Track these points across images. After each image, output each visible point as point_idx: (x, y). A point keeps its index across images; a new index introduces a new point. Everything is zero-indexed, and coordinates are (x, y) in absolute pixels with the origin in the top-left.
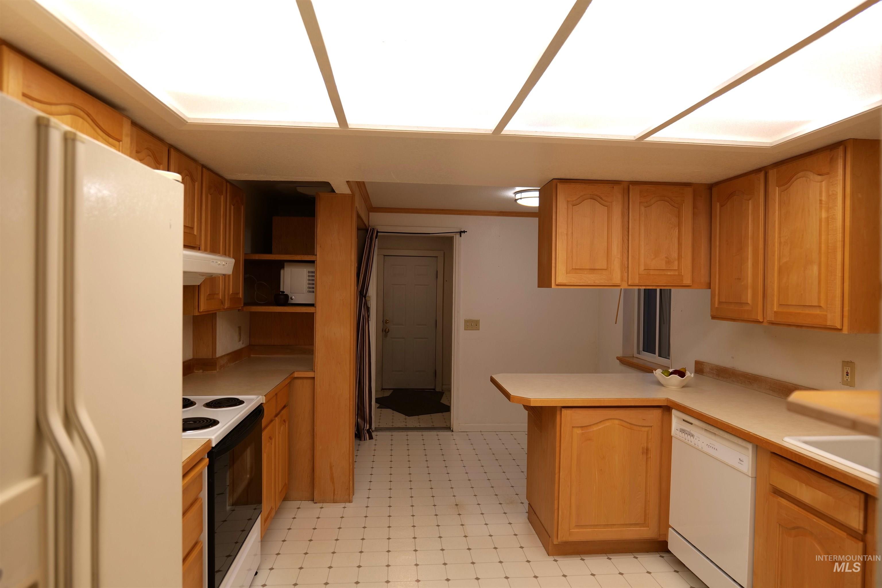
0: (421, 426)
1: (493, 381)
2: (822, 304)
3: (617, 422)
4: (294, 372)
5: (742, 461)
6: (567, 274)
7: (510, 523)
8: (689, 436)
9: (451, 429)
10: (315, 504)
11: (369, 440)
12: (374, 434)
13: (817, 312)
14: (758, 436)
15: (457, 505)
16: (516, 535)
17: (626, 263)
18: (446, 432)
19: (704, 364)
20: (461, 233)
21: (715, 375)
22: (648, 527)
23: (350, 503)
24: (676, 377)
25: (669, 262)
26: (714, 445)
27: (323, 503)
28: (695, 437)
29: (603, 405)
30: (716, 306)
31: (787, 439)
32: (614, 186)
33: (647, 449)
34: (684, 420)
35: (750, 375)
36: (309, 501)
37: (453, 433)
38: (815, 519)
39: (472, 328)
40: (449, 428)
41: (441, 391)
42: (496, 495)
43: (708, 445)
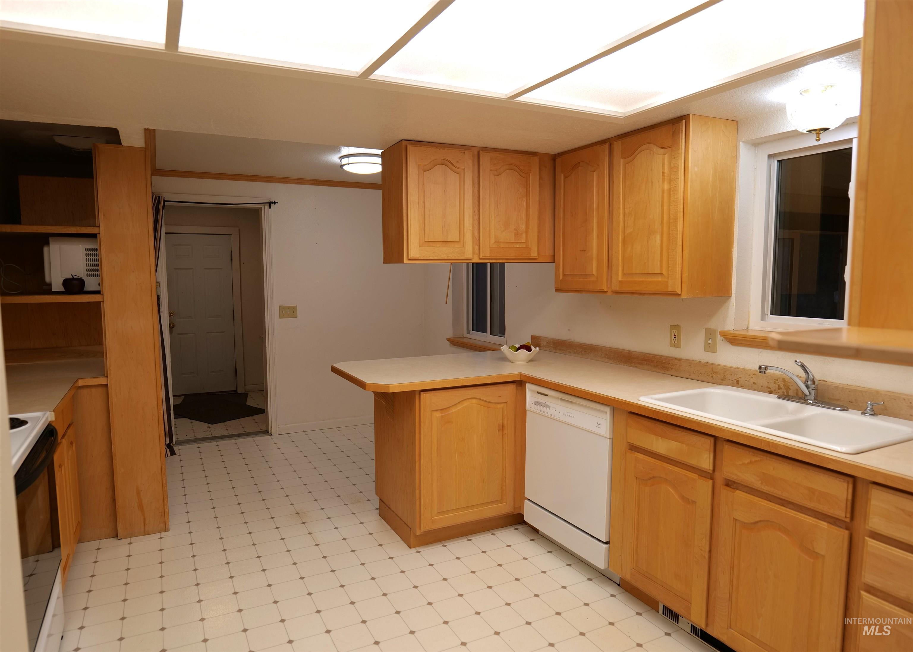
0: (230, 434)
1: (335, 370)
2: (664, 272)
3: (474, 401)
4: (77, 380)
5: (600, 425)
6: (419, 247)
7: (362, 523)
8: (545, 408)
9: (270, 433)
10: (120, 540)
11: (171, 456)
12: (176, 448)
13: (659, 279)
14: (617, 399)
15: (298, 513)
16: (371, 534)
17: (477, 235)
18: (264, 436)
19: (540, 338)
20: (270, 204)
21: (552, 348)
22: (505, 503)
23: (166, 531)
24: (523, 351)
25: (517, 234)
26: (572, 414)
27: (130, 537)
28: (551, 408)
29: (461, 385)
30: (561, 278)
31: (642, 398)
32: (465, 152)
33: (503, 426)
34: (538, 393)
35: (587, 345)
36: (110, 538)
37: (272, 437)
38: (670, 467)
39: (289, 315)
40: (267, 432)
41: (244, 392)
42: (339, 496)
43: (565, 414)
